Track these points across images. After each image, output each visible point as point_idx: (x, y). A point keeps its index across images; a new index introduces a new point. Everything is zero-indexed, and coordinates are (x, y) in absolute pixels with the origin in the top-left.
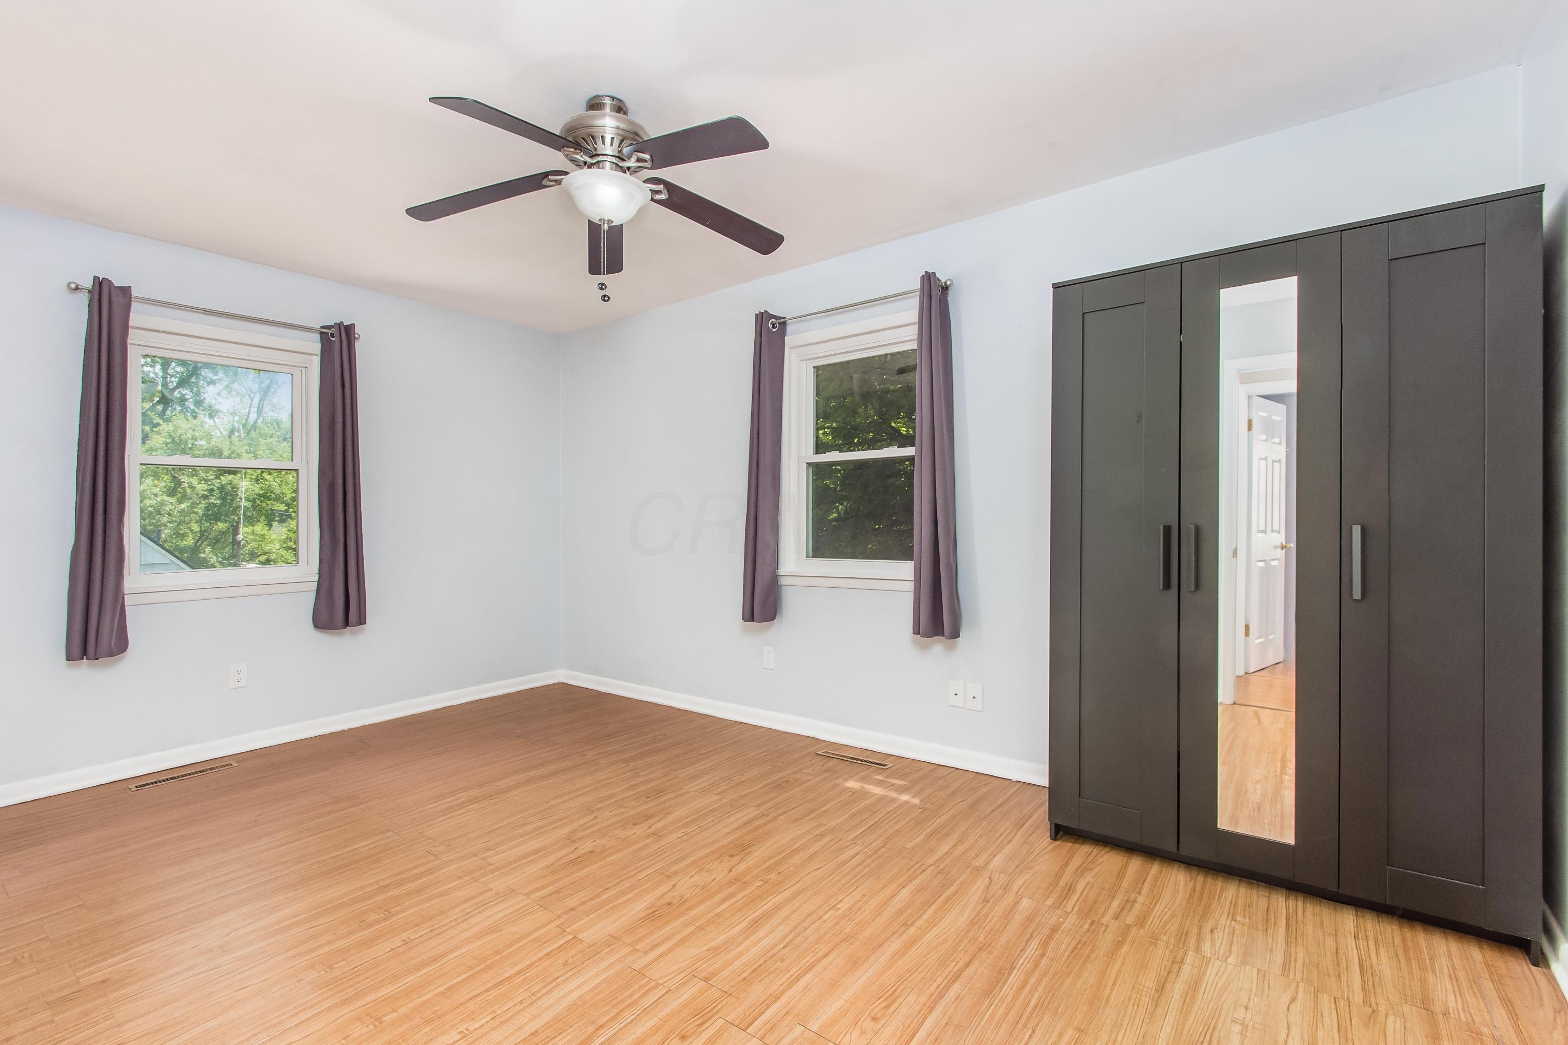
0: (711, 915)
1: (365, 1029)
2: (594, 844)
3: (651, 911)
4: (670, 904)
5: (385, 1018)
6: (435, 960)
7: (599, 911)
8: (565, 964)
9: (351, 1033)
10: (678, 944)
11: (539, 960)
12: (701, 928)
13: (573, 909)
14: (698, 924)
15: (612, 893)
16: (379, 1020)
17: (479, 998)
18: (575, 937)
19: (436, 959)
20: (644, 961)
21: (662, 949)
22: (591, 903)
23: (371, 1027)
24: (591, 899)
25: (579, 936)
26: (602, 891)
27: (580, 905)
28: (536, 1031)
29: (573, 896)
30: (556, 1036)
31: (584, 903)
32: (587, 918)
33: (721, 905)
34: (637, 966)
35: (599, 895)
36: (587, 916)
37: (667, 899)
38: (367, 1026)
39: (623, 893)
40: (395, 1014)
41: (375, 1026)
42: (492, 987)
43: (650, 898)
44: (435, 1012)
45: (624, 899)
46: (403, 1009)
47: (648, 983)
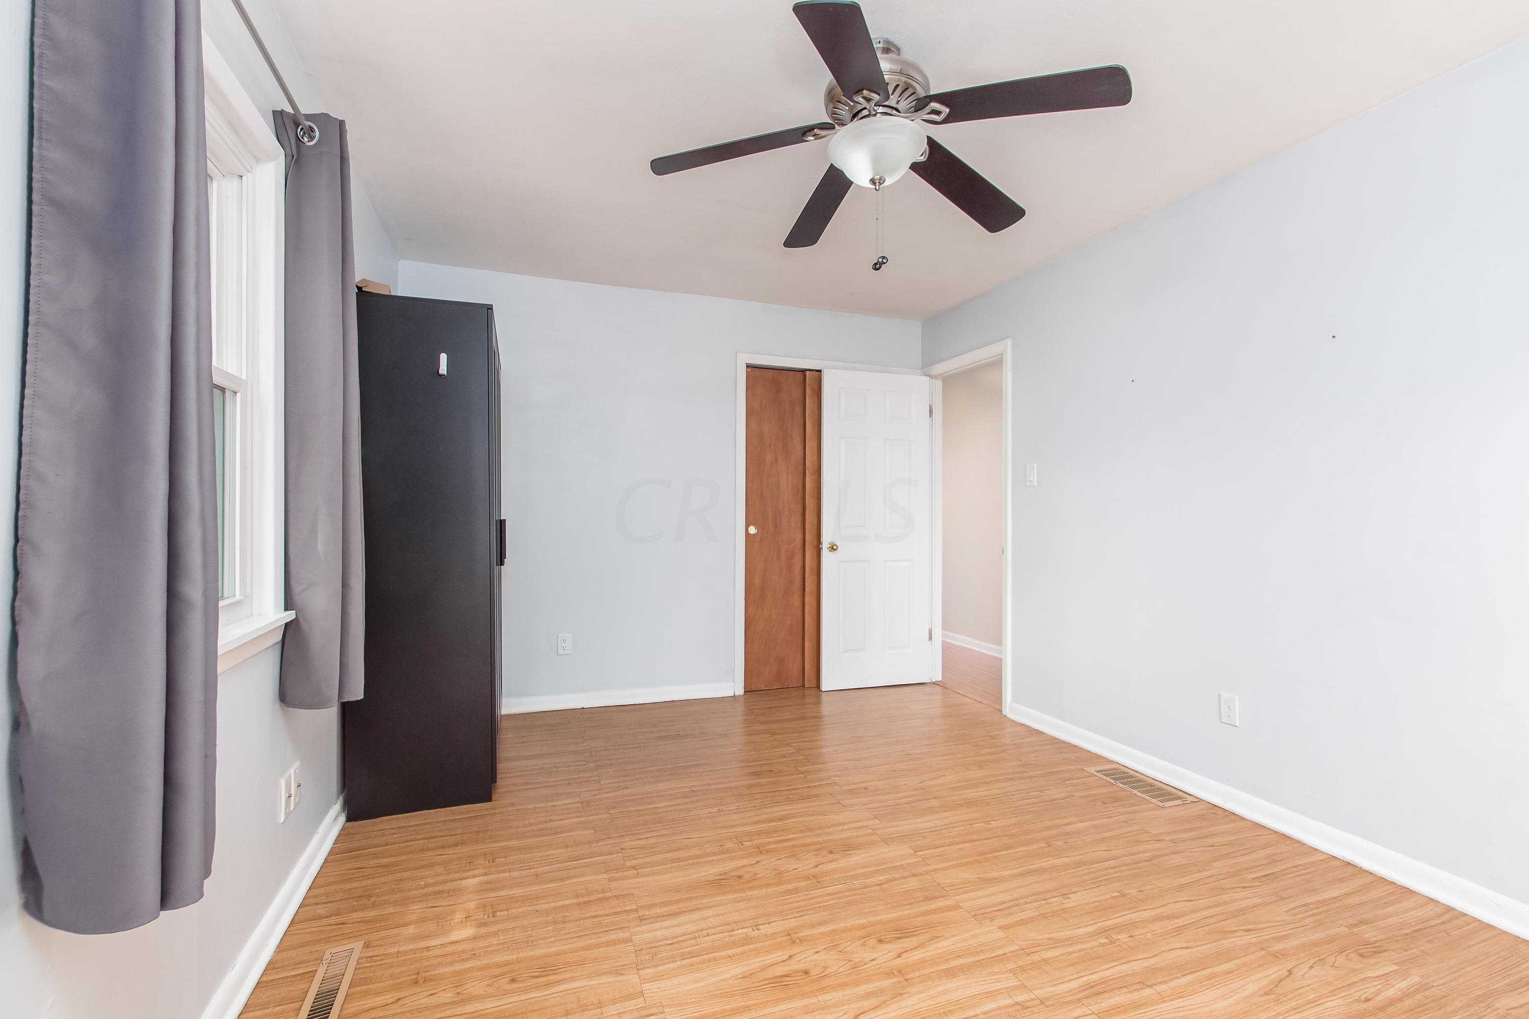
0: (806, 834)
2: (874, 956)
3: (849, 852)
4: (831, 852)
6: (1028, 873)
7: (892, 866)
8: (924, 838)
10: (844, 824)
11: (943, 846)
12: (820, 828)
13: (914, 875)
14: (821, 831)
15: (873, 880)
18: (915, 852)
20: (871, 823)
21: (855, 825)
22: (897, 875)
24: (895, 879)
25: (911, 851)
26: (884, 884)
27: (907, 877)
29: (913, 888)
31: (903, 878)
32: (903, 863)
33: (797, 837)
34: (877, 821)
35: (888, 881)
36: (903, 865)
37: (831, 857)
39: (865, 876)
43: (844, 862)
45: (866, 870)
47: (873, 812)
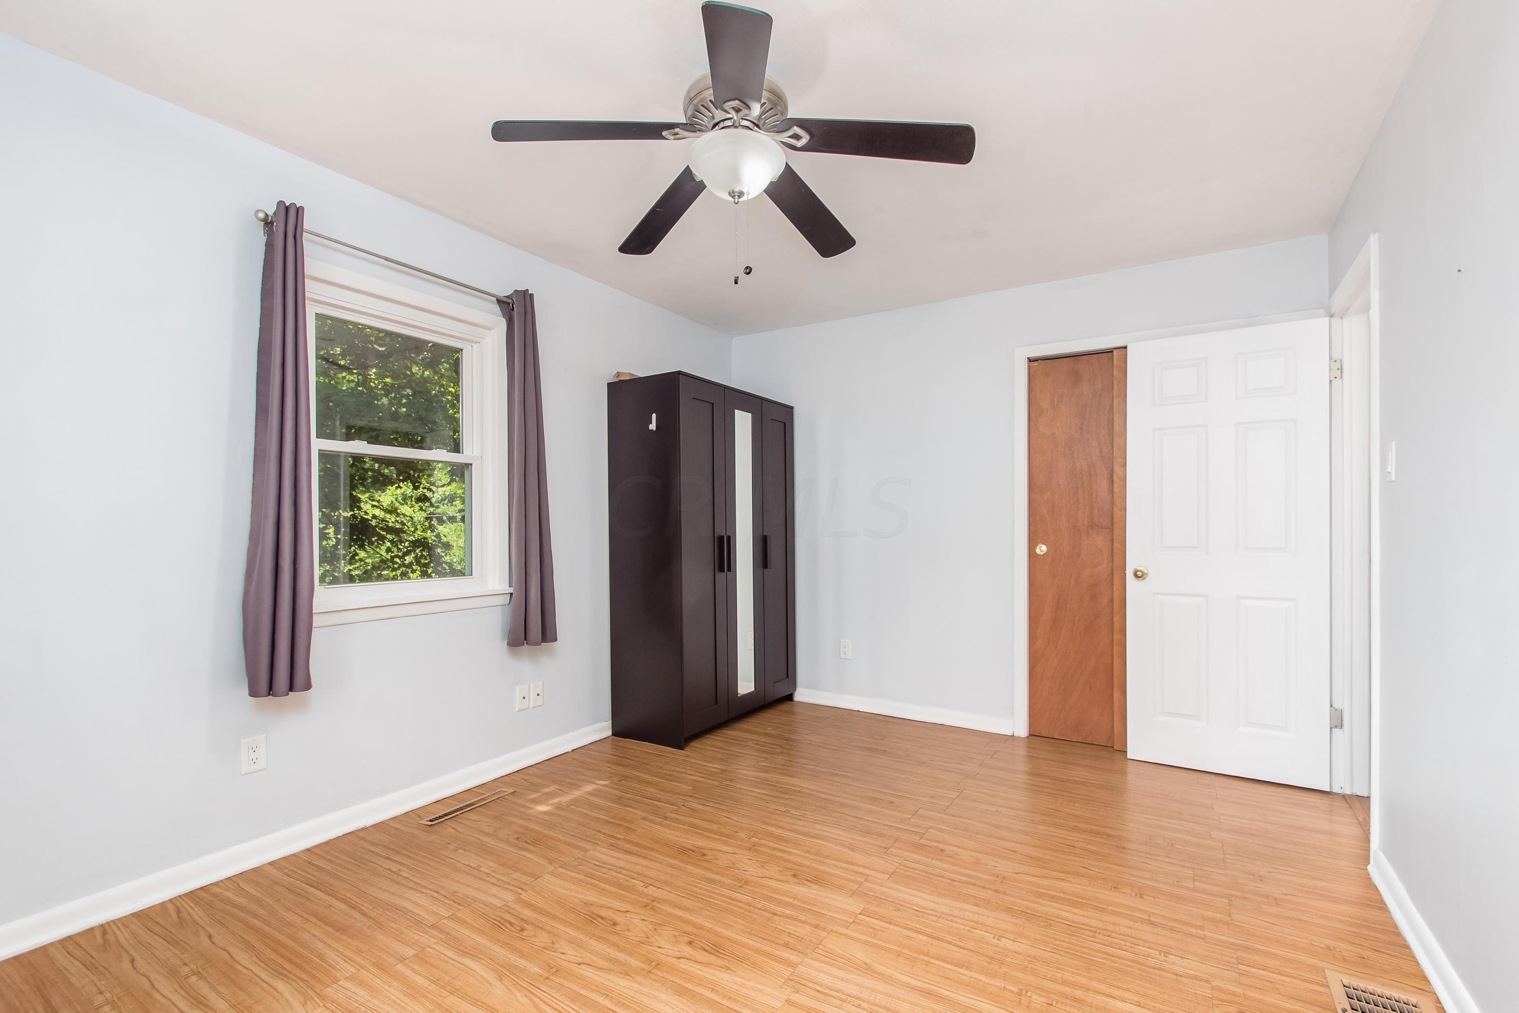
1: (1034, 997)
5: (1015, 990)
9: (1044, 1004)
16: (1020, 994)
17: (962, 945)
19: (928, 993)
23: (1029, 994)
28: (974, 905)
30: (973, 896)
38: (1031, 997)
40: (1007, 987)
41: (1027, 992)
42: (943, 942)
44: (989, 963)
46: (998, 984)
